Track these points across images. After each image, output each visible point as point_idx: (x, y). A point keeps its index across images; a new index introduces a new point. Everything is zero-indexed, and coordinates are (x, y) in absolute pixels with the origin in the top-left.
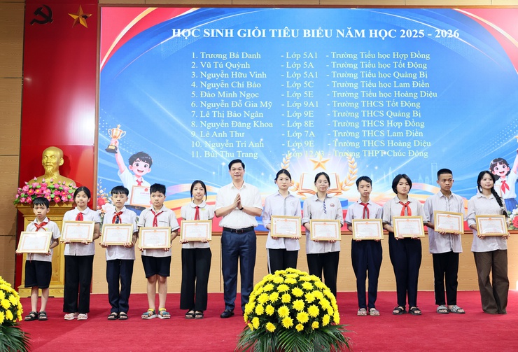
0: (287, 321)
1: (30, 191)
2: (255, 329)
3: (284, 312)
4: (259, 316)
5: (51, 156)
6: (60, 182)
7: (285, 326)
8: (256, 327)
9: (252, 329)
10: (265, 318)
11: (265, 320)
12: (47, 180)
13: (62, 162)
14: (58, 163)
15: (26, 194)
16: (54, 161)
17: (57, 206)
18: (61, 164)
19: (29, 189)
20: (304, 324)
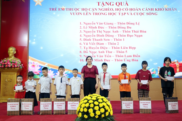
0: (92, 114)
1: (3, 63)
2: (80, 117)
3: (91, 111)
4: (81, 112)
5: (11, 50)
6: (14, 60)
7: (91, 116)
8: (81, 117)
9: (79, 117)
10: (83, 113)
11: (84, 113)
12: (10, 59)
13: (15, 52)
14: (14, 52)
15: (2, 64)
16: (12, 52)
17: (13, 69)
18: (15, 53)
19: (3, 62)
20: (99, 115)
